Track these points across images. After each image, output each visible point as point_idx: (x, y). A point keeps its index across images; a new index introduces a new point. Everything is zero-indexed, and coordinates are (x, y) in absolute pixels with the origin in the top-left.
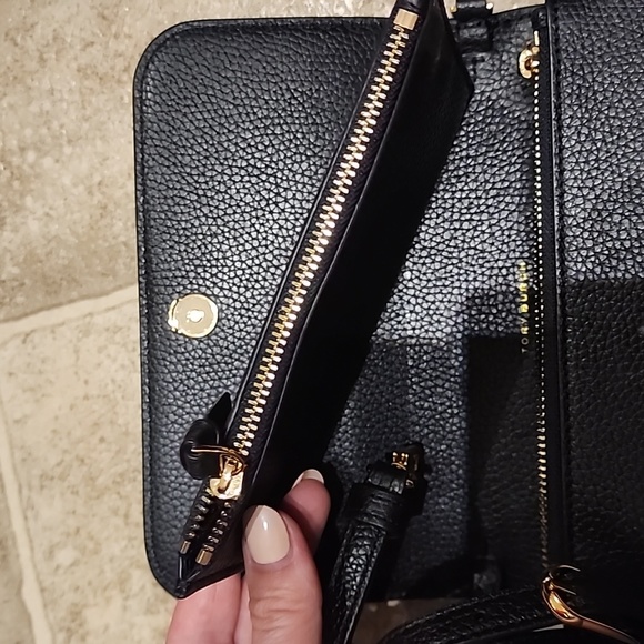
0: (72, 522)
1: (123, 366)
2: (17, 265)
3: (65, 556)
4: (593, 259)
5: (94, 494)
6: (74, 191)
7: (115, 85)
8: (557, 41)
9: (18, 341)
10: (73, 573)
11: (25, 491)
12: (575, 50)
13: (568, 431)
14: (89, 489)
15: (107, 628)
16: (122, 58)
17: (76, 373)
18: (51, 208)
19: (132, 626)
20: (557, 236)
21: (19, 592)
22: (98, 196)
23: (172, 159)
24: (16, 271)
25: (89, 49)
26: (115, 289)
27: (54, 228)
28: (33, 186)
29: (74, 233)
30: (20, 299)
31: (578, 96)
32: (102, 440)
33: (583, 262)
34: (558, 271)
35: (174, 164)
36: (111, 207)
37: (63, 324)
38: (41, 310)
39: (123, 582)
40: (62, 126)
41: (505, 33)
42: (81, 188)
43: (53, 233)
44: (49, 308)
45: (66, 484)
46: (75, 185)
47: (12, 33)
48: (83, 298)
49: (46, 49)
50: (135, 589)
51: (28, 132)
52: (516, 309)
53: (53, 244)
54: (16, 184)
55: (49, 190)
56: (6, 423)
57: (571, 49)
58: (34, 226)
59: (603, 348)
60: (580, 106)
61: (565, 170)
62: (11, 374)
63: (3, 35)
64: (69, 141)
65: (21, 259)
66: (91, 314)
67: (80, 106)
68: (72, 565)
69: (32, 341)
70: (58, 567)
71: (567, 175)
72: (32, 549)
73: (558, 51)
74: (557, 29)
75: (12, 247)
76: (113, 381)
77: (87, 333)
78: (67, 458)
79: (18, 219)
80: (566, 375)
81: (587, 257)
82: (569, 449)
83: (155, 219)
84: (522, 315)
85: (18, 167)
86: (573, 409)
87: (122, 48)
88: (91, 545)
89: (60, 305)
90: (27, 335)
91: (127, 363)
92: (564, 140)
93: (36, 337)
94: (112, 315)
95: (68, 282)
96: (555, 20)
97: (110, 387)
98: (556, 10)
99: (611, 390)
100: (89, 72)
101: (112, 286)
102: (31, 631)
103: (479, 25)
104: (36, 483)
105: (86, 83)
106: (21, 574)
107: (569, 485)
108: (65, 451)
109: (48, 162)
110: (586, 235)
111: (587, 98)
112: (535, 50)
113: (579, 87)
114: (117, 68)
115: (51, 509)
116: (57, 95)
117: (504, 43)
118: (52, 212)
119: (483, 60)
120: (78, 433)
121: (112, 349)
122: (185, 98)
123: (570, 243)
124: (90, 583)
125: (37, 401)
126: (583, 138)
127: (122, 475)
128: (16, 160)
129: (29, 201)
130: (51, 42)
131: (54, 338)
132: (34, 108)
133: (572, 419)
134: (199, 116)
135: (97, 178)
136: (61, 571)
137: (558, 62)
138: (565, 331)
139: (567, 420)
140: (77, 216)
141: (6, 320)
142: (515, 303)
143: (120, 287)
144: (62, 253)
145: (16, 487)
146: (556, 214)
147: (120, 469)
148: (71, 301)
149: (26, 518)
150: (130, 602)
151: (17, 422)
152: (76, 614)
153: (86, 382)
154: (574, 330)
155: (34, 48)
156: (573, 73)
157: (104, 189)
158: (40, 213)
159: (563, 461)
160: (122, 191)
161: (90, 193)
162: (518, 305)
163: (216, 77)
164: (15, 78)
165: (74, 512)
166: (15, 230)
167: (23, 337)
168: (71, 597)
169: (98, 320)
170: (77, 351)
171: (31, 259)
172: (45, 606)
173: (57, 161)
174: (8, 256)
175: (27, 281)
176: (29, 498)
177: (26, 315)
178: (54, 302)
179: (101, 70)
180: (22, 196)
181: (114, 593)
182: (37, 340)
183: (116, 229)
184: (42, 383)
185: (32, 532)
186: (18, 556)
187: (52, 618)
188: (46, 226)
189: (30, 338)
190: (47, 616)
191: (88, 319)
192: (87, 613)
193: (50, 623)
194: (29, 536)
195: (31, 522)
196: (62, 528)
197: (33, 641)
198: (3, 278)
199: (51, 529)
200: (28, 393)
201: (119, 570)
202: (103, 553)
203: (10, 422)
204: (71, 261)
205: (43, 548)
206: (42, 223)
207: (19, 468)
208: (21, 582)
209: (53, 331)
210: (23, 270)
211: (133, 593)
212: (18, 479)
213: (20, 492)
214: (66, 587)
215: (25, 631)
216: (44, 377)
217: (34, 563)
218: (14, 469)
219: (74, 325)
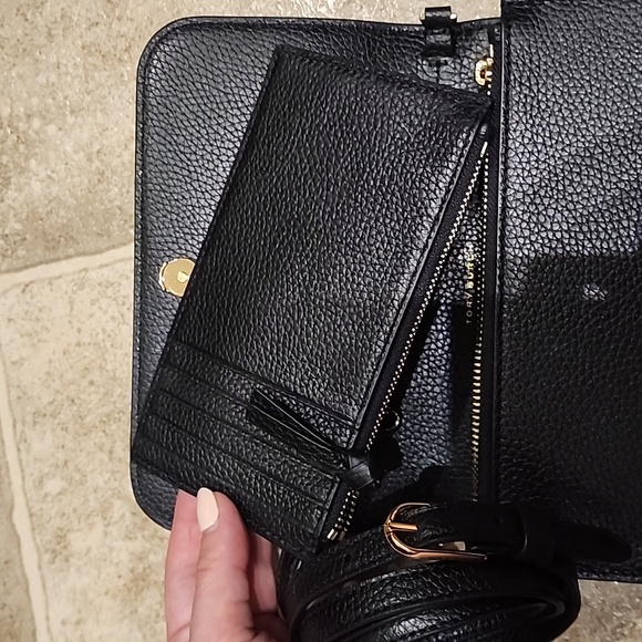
0: (61, 456)
1: (113, 318)
2: (20, 221)
3: (53, 486)
4: (528, 246)
5: (83, 431)
6: (75, 157)
7: (116, 63)
8: (509, 54)
9: (19, 290)
10: (60, 501)
11: (19, 426)
12: (524, 63)
13: (499, 393)
14: (77, 426)
15: (89, 550)
16: (124, 39)
17: (70, 322)
18: (53, 172)
19: (112, 549)
20: (499, 225)
21: (10, 516)
22: (97, 163)
23: (168, 138)
24: (18, 226)
25: (93, 29)
26: (108, 249)
27: (55, 190)
28: (37, 150)
29: (72, 195)
30: (21, 253)
31: (524, 105)
32: (92, 383)
33: (520, 249)
34: (498, 255)
35: (170, 143)
36: (108, 173)
37: (60, 277)
38: (40, 263)
39: (105, 511)
40: (66, 98)
41: (467, 40)
42: (82, 155)
43: (54, 194)
44: (47, 262)
45: (57, 421)
46: (76, 152)
47: (23, 9)
48: (79, 254)
49: (54, 26)
50: (116, 517)
51: (35, 101)
52: (463, 285)
53: (54, 204)
54: (22, 147)
55: (52, 155)
56: (4, 364)
57: (520, 62)
58: (37, 187)
59: (533, 323)
60: (525, 113)
61: (509, 168)
62: (10, 320)
63: (15, 11)
64: (72, 112)
65: (23, 217)
66: (86, 270)
67: (84, 79)
68: (59, 494)
69: (31, 291)
70: (46, 495)
71: (510, 172)
72: (23, 477)
73: (509, 64)
74: (510, 43)
75: (16, 205)
76: (104, 331)
77: (82, 287)
78: (59, 398)
79: (22, 180)
80: (501, 344)
81: (524, 244)
82: (499, 407)
83: (151, 191)
84: (468, 290)
85: (24, 132)
86: (505, 374)
87: (124, 30)
88: (77, 477)
89: (58, 260)
90: (27, 286)
91: (117, 315)
92: (510, 142)
93: (35, 288)
94: (105, 271)
95: (66, 239)
96: (508, 36)
97: (101, 336)
98: (509, 28)
99: (538, 360)
100: (93, 49)
101: (106, 245)
102: (20, 552)
103: (444, 32)
104: (29, 419)
105: (90, 59)
106: (12, 500)
107: (498, 439)
108: (58, 392)
109: (52, 129)
110: (524, 225)
111: (532, 105)
112: (490, 61)
113: (526, 96)
114: (119, 48)
115: (43, 443)
116: (63, 69)
117: (465, 49)
118: (53, 175)
119: (446, 63)
120: (69, 376)
121: (104, 302)
122: (182, 85)
123: (510, 232)
124: (75, 510)
125: (33, 345)
126: (526, 141)
127: (108, 415)
128: (22, 126)
129: (33, 163)
130: (59, 19)
131: (51, 290)
132: (41, 79)
133: (503, 382)
134: (193, 101)
135: (96, 147)
136: (49, 499)
137: (509, 73)
138: (501, 307)
139: (499, 383)
140: (77, 180)
141: (8, 271)
142: (463, 280)
143: (114, 247)
144: (62, 213)
145: (11, 422)
146: (500, 205)
147: (106, 410)
148: (68, 257)
149: (19, 450)
150: (110, 529)
151: (14, 363)
152: (61, 537)
153: (79, 331)
154: (509, 307)
155: (43, 23)
156: (521, 83)
157: (102, 157)
158: (43, 175)
159: (494, 418)
160: (119, 160)
161: (90, 160)
162: (465, 282)
163: (209, 67)
164: (25, 50)
165: (63, 447)
166: (19, 190)
167: (22, 287)
168: (57, 522)
169: (93, 275)
170: (71, 303)
171: (33, 217)
172: (33, 529)
173: (60, 129)
174: (12, 213)
175: (27, 236)
176: (23, 432)
177: (26, 267)
178: (52, 257)
179: (104, 49)
180: (27, 159)
181: (97, 519)
182: (35, 291)
183: (112, 194)
184: (39, 330)
185: (24, 463)
186: (10, 484)
187: (38, 540)
188: (48, 187)
189: (29, 288)
190: (34, 539)
191: (83, 274)
192: (71, 537)
193: (36, 545)
194: (21, 466)
195: (23, 454)
196: (52, 461)
197: (21, 560)
198: (6, 232)
199: (41, 460)
200: (26, 338)
201: (102, 499)
202: (88, 484)
203: (8, 363)
204: (69, 220)
205: (33, 477)
206: (45, 184)
207: (14, 405)
208: (12, 507)
209: (50, 283)
210: (24, 226)
211: (113, 520)
212: (13, 415)
213: (14, 427)
214: (53, 513)
215: (15, 551)
216: (40, 324)
217: (24, 490)
218: (10, 405)
219: (70, 278)
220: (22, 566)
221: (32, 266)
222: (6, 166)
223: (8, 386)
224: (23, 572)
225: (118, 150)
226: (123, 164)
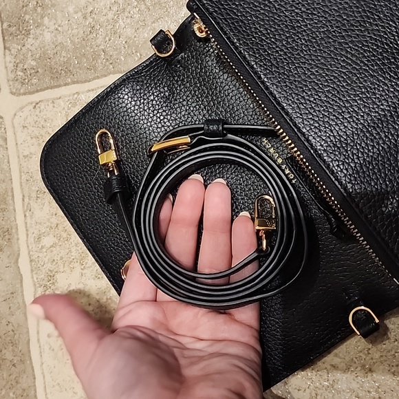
0: (54, 220)
2: (35, 60)
3: (47, 241)
6: (75, 16)
9: (31, 107)
10: (52, 251)
11: (26, 200)
18: (59, 26)
21: (17, 261)
22: (90, 20)
24: (34, 63)
26: (94, 79)
27: (60, 39)
28: (49, 11)
29: (72, 42)
30: (34, 81)
36: (97, 27)
37: (60, 98)
38: (47, 88)
39: (82, 259)
42: (80, 14)
43: (59, 41)
44: (52, 88)
46: (76, 13)
48: (74, 83)
50: (89, 263)
53: (59, 48)
54: (39, 9)
55: (59, 14)
56: (18, 157)
58: (48, 36)
62: (24, 127)
65: (38, 56)
66: (78, 93)
68: (51, 247)
69: (39, 107)
70: (42, 247)
72: (27, 235)
75: (33, 48)
77: (74, 104)
79: (38, 31)
88: (65, 235)
89: (59, 86)
90: (37, 104)
93: (42, 105)
95: (65, 72)
101: (93, 76)
102: (22, 286)
104: (34, 195)
106: (19, 251)
115: (42, 212)
118: (59, 29)
124: (62, 258)
125: (39, 145)
129: (46, 20)
131: (54, 107)
135: (90, 9)
136: (44, 250)
141: (25, 94)
143: (98, 78)
144: (64, 54)
145: (21, 197)
148: (66, 84)
149: (25, 216)
150: (84, 272)
151: (25, 157)
152: (51, 276)
157: (94, 15)
158: (52, 28)
160: (105, 17)
161: (85, 18)
165: (56, 214)
166: (36, 38)
167: (34, 104)
168: (49, 266)
169: (82, 97)
170: (67, 116)
171: (44, 57)
172: (32, 271)
174: (30, 54)
175: (39, 70)
176: (29, 203)
177: (37, 91)
178: (55, 84)
180: (42, 17)
181: (76, 265)
182: (42, 107)
183: (99, 41)
184: (43, 134)
185: (28, 225)
186: (18, 239)
187: (35, 279)
188: (55, 36)
189: (38, 105)
190: (33, 277)
191: (76, 96)
192: (57, 276)
193: (34, 281)
194: (26, 227)
195: (28, 218)
196: (48, 224)
197: (22, 292)
198: (25, 67)
199: (40, 224)
200: (34, 139)
201: (80, 251)
202: (72, 240)
203: (21, 156)
204: (69, 59)
205: (34, 235)
206: (53, 34)
207: (24, 185)
208: (19, 255)
209: (53, 102)
210: (38, 63)
211: (87, 265)
212: (22, 192)
213: (23, 200)
214: (46, 260)
215: (18, 286)
216: (45, 130)
217: (27, 243)
218: (21, 185)
219: (67, 99)
220: (23, 295)
221: (42, 90)
222: (28, 22)
223: (20, 172)
224: (23, 300)
225: (105, 11)
226: (108, 20)
